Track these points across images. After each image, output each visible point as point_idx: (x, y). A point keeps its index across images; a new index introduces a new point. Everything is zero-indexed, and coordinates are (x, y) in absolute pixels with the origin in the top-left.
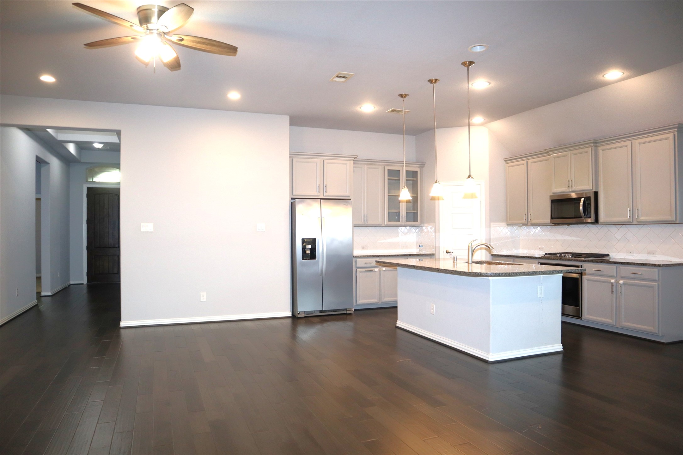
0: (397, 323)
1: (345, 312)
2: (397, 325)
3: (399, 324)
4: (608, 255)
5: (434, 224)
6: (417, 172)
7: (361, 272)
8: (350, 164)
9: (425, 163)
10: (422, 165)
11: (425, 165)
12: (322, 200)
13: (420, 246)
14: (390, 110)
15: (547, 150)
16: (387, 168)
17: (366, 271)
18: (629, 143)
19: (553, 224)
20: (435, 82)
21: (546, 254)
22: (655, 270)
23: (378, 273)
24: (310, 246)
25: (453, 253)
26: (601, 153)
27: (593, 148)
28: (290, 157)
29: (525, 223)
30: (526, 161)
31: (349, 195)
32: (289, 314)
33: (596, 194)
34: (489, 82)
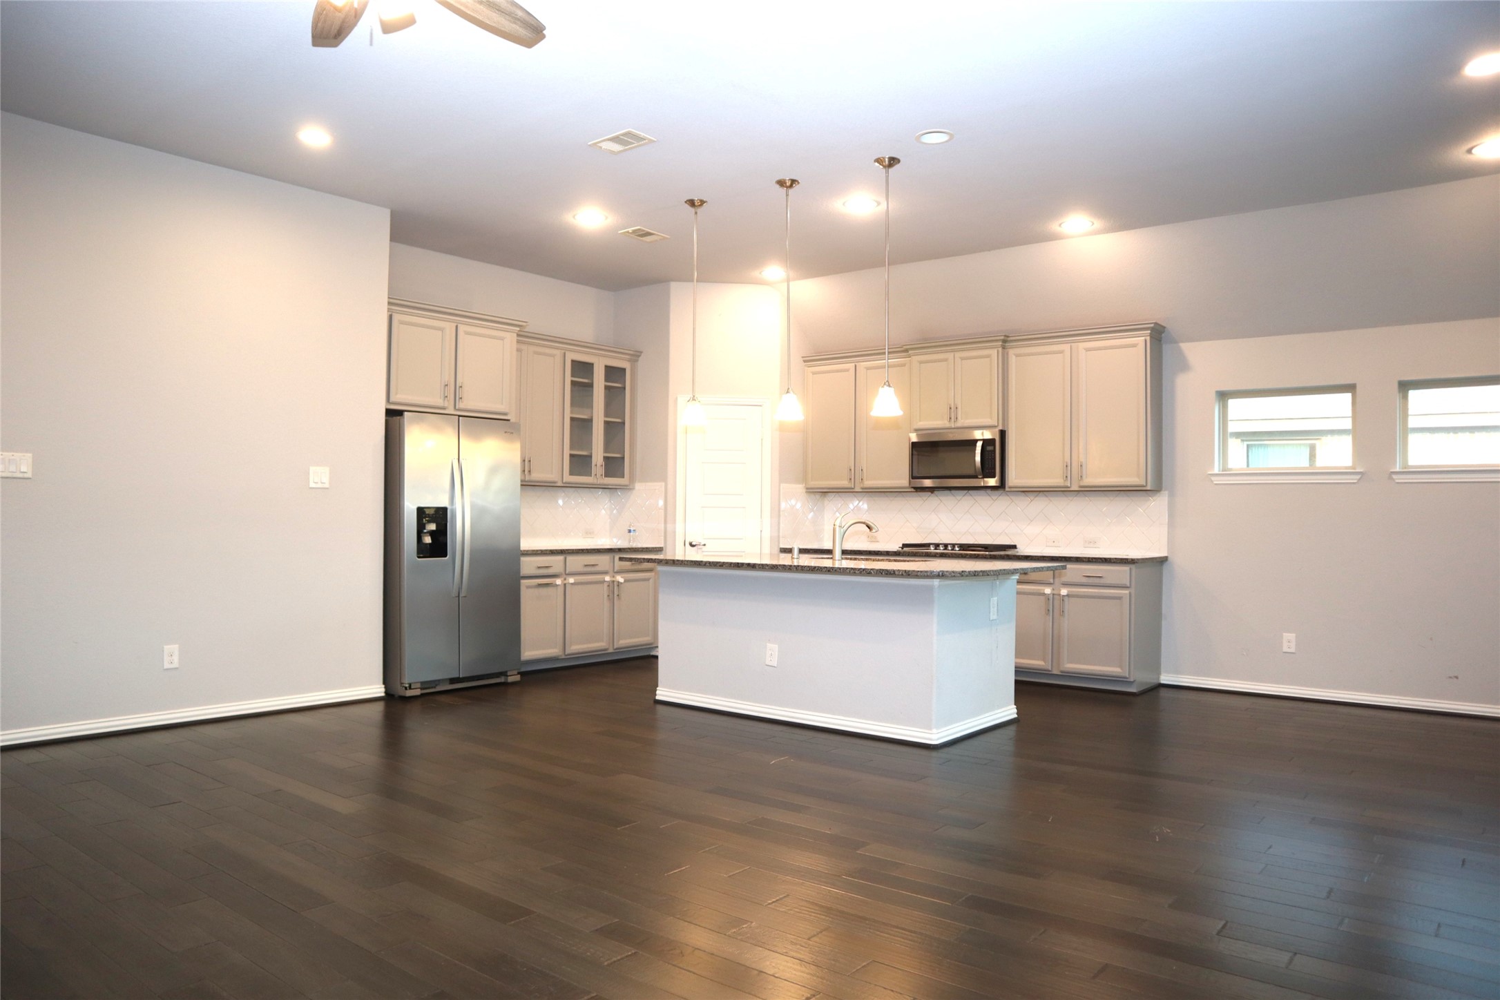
0: (657, 692)
1: (502, 680)
2: (657, 698)
3: (662, 694)
4: (1014, 547)
5: (663, 484)
6: (624, 370)
7: (528, 587)
8: (510, 338)
9: (641, 352)
10: (635, 356)
11: (640, 358)
12: (461, 418)
13: (630, 531)
14: (630, 230)
15: (905, 347)
16: (572, 356)
17: (540, 585)
18: (1066, 347)
19: (913, 490)
20: (791, 186)
21: (905, 546)
22: (1126, 568)
23: (561, 590)
24: (432, 527)
25: (705, 545)
26: (1013, 360)
27: (1000, 349)
28: (389, 310)
29: (849, 486)
30: (854, 364)
31: (507, 411)
32: (378, 690)
33: (1003, 434)
34: (876, 201)
